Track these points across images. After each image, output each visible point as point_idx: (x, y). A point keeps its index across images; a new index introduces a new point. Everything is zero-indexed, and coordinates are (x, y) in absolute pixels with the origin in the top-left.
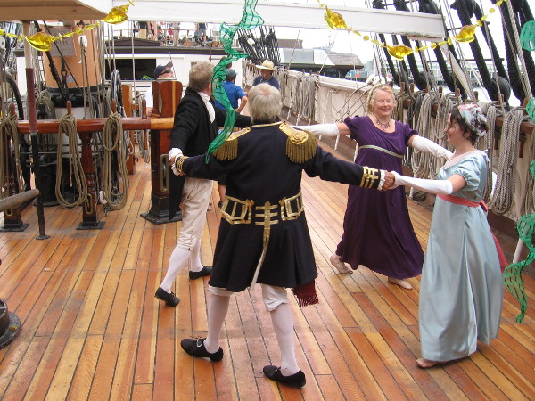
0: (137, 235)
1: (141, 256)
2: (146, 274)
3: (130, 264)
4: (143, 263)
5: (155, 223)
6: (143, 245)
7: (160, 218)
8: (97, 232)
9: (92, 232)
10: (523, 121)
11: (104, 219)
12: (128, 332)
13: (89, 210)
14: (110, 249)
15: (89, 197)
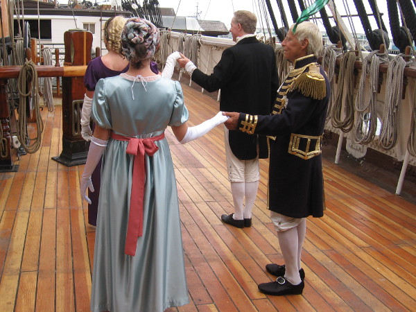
0: (52, 177)
1: (59, 196)
2: (68, 211)
3: (50, 203)
4: (63, 202)
5: (67, 165)
6: (60, 185)
7: (71, 160)
8: (13, 174)
9: (7, 174)
10: (406, 66)
11: (17, 163)
12: (61, 267)
13: (4, 154)
14: (28, 190)
15: (4, 141)
